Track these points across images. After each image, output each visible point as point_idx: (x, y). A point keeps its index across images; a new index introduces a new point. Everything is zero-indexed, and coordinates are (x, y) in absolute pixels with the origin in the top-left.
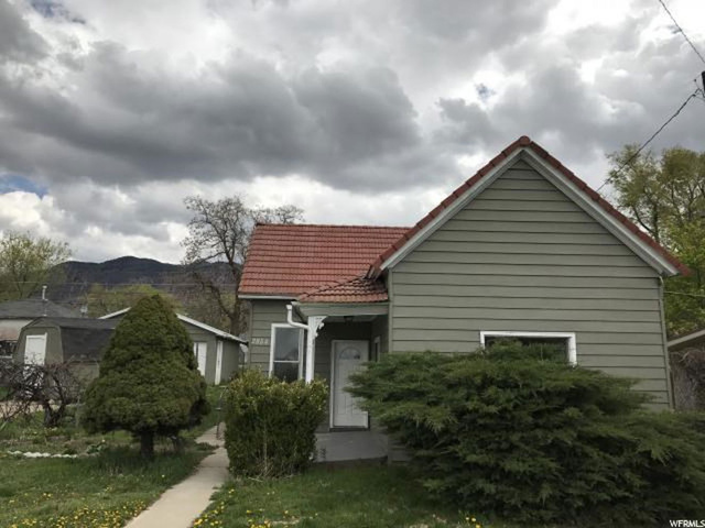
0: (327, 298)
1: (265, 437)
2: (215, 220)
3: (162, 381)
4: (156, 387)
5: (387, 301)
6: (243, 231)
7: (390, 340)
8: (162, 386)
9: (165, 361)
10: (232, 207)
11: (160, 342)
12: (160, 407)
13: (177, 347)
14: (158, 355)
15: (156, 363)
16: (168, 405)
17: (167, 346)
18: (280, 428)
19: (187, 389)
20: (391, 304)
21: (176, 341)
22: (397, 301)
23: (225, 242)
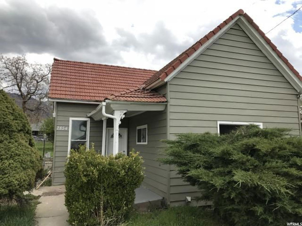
0: (129, 99)
1: (102, 197)
2: (11, 67)
3: (11, 157)
4: (7, 163)
5: (166, 102)
6: (26, 75)
7: (168, 126)
8: (11, 161)
9: (12, 141)
10: (21, 62)
11: (8, 126)
12: (11, 179)
13: (21, 130)
14: (7, 137)
15: (6, 142)
16: (17, 176)
17: (15, 129)
18: (113, 190)
19: (32, 162)
20: (169, 104)
21: (21, 125)
22: (171, 102)
23: (17, 79)
